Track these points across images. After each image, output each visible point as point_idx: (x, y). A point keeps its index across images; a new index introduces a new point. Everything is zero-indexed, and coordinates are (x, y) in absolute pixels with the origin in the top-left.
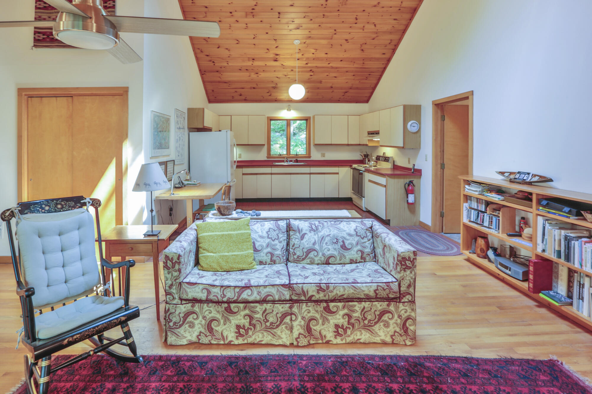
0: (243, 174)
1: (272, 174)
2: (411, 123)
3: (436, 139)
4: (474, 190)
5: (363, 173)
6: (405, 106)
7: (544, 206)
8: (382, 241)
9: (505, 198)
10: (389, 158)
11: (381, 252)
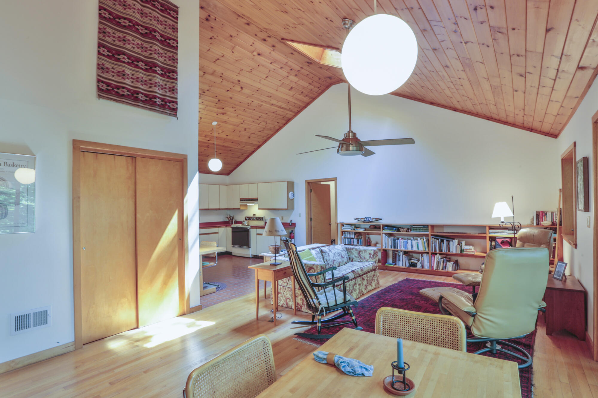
2: (291, 193)
3: (308, 203)
4: (348, 228)
5: (249, 230)
6: (288, 182)
7: (386, 229)
8: (356, 250)
9: (365, 229)
10: (262, 218)
11: (357, 255)
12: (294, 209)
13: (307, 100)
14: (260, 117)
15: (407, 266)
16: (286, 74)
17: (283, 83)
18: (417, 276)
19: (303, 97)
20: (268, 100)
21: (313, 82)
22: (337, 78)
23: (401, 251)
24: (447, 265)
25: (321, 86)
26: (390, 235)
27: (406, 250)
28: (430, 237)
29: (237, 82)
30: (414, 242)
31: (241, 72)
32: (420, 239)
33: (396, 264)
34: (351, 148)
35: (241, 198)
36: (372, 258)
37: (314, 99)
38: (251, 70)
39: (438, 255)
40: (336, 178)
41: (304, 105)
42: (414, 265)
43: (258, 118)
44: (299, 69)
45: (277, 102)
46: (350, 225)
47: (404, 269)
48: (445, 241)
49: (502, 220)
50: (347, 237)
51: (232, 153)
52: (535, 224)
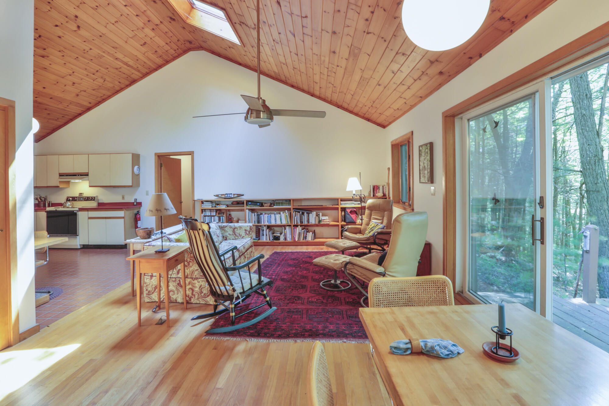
2: (136, 168)
3: (158, 179)
4: (208, 206)
5: (76, 213)
6: (133, 154)
7: (250, 204)
8: (231, 227)
9: (228, 206)
10: (94, 197)
11: (231, 233)
12: (139, 186)
13: (159, 61)
14: (97, 71)
15: (271, 239)
16: (142, 25)
17: (136, 35)
18: (282, 248)
19: (156, 58)
20: (112, 51)
21: (170, 42)
22: (198, 44)
23: (265, 226)
24: (307, 236)
25: (178, 49)
26: (252, 211)
27: (270, 224)
28: (292, 211)
29: (73, 17)
30: (278, 216)
31: (81, 6)
32: (283, 213)
33: (259, 239)
34: (262, 115)
35: (61, 172)
36: (248, 234)
37: (167, 62)
38: (97, 6)
39: (299, 226)
40: (193, 152)
41: (154, 67)
42: (277, 238)
43: (94, 71)
44: (158, 22)
45: (123, 56)
46: (211, 202)
47: (268, 243)
48: (305, 213)
49: (354, 193)
50: (207, 215)
51: (49, 112)
52: (372, 196)
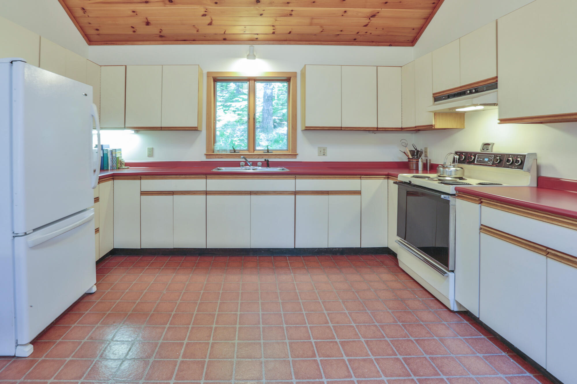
0: (143, 193)
1: (206, 193)
5: (449, 201)
10: (523, 158)
